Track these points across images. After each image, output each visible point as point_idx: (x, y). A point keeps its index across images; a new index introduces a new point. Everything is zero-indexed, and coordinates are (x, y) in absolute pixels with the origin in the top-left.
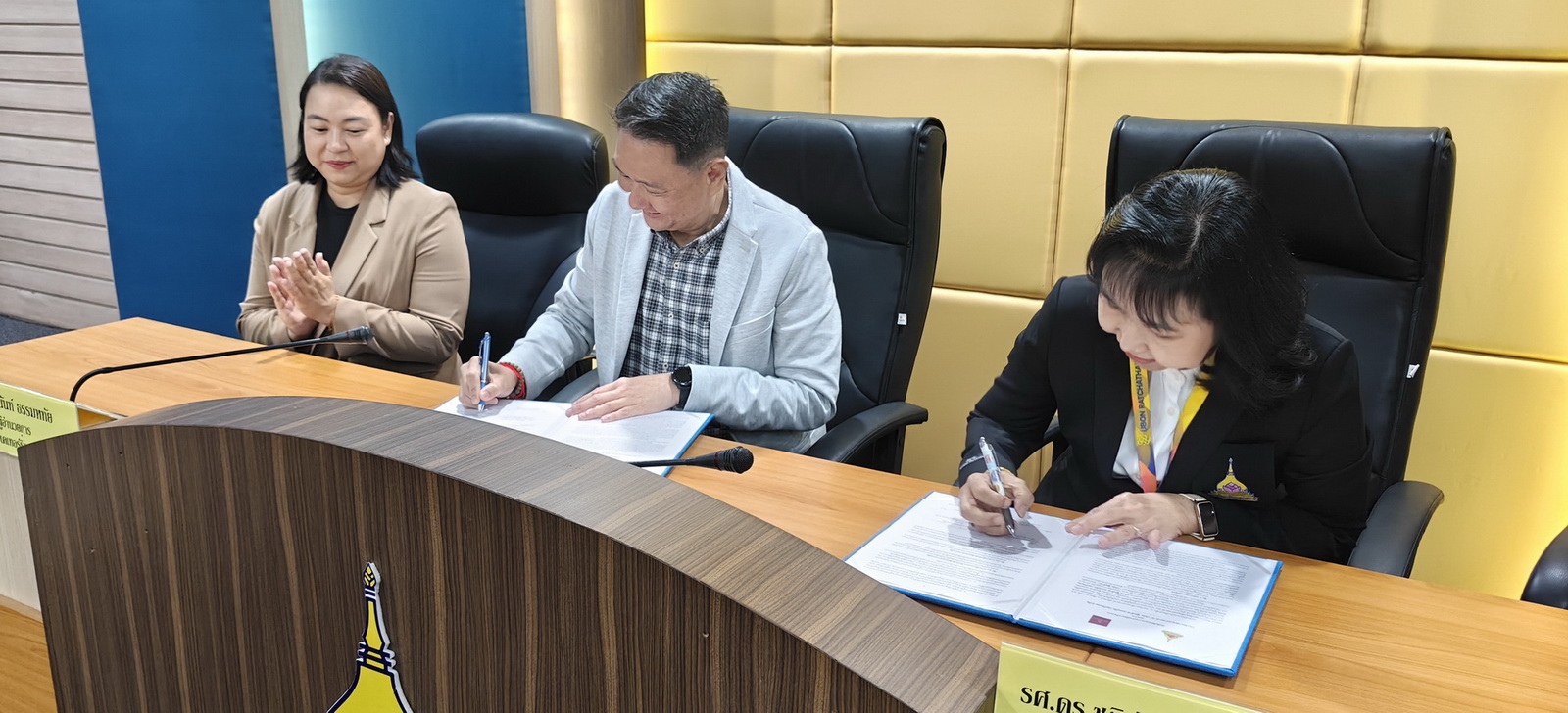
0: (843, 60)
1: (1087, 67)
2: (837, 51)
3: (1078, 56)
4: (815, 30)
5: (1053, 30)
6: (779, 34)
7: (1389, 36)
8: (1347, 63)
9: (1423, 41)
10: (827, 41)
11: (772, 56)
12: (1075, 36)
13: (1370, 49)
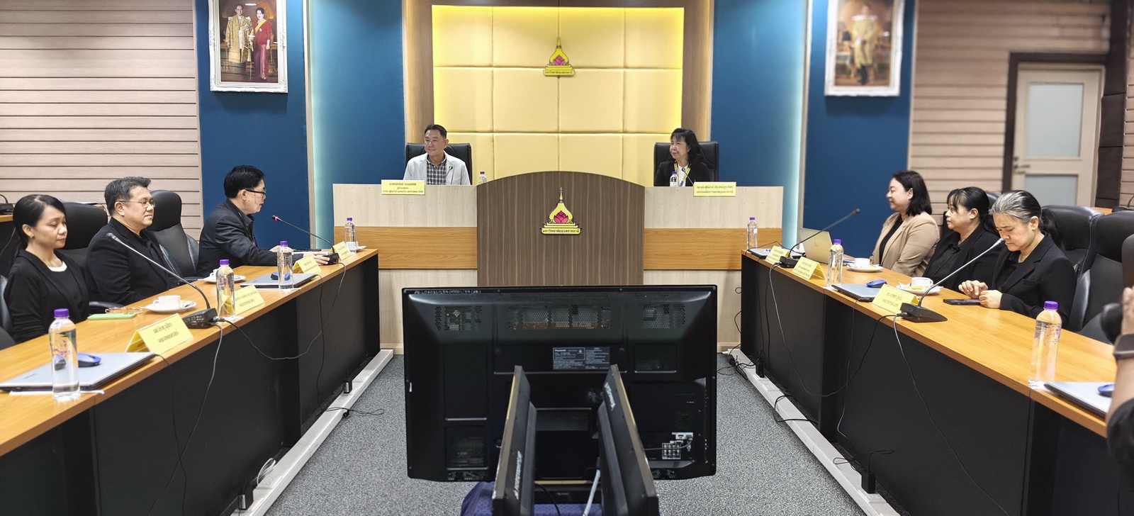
0: (496, 137)
1: (563, 138)
2: (495, 134)
3: (561, 135)
4: (489, 128)
5: (554, 129)
6: (477, 130)
7: (628, 129)
8: (621, 135)
9: (635, 130)
10: (492, 132)
11: (474, 136)
12: (560, 130)
13: (625, 132)
